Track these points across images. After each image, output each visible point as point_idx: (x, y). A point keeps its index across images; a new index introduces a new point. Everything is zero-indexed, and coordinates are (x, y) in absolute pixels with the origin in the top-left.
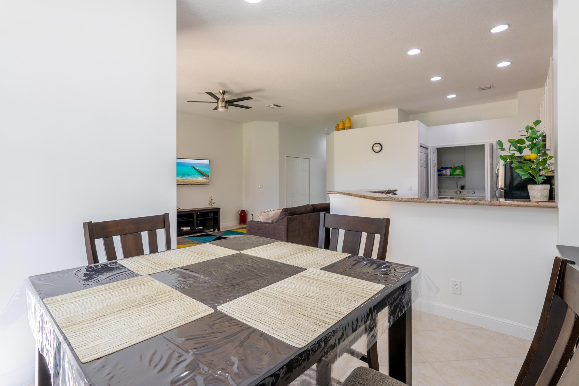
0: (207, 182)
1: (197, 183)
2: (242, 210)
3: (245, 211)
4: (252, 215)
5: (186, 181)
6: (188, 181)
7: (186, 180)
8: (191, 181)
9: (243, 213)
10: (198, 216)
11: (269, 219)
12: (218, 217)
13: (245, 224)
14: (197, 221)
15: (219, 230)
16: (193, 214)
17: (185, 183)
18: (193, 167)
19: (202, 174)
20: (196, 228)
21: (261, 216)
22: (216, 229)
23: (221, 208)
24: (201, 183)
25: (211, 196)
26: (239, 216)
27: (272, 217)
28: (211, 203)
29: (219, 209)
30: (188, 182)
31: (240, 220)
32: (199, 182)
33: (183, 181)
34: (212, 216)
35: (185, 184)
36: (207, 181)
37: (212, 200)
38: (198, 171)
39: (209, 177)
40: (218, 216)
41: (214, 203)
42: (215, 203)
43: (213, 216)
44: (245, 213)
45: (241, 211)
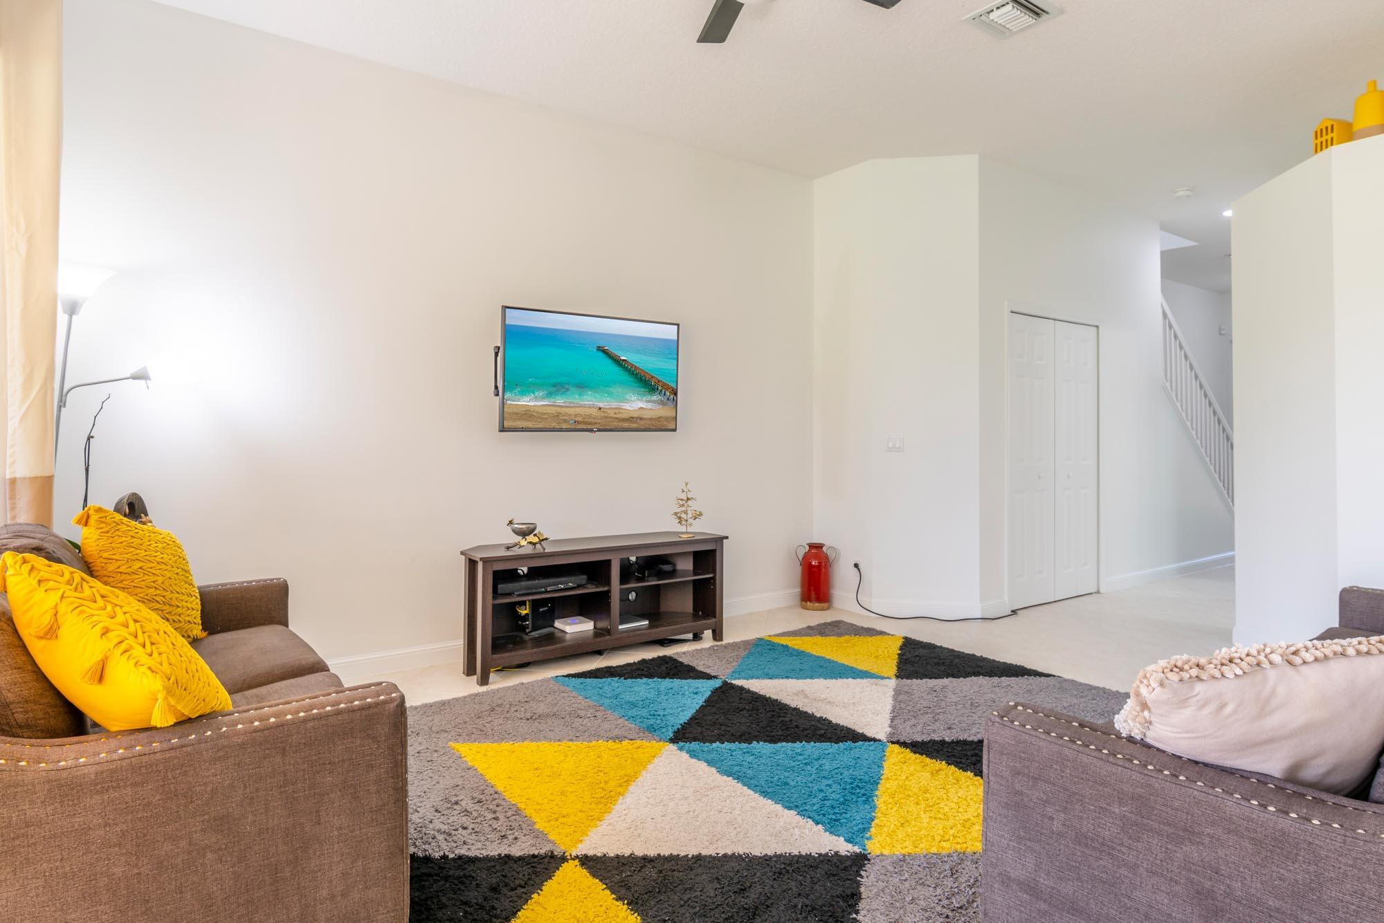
0: (667, 419)
1: (623, 420)
2: (812, 546)
3: (824, 549)
4: (856, 566)
5: (572, 411)
6: (578, 410)
7: (567, 410)
8: (594, 412)
9: (816, 557)
10: (627, 572)
11: (1270, 741)
12: (714, 578)
13: (825, 605)
14: (624, 594)
15: (717, 635)
16: (608, 562)
17: (565, 421)
18: (605, 352)
19: (646, 382)
20: (620, 627)
21: (1187, 712)
22: (708, 634)
23: (727, 538)
24: (642, 424)
25: (687, 484)
26: (797, 571)
27: (1307, 728)
28: (686, 512)
29: (720, 540)
30: (580, 419)
31: (803, 586)
32: (631, 419)
33: (552, 410)
34: (685, 573)
35: (564, 426)
36: (666, 412)
37: (690, 503)
38: (626, 369)
39: (676, 394)
40: (714, 571)
41: (698, 516)
42: (701, 514)
43: (695, 573)
44: (827, 557)
45: (807, 548)
